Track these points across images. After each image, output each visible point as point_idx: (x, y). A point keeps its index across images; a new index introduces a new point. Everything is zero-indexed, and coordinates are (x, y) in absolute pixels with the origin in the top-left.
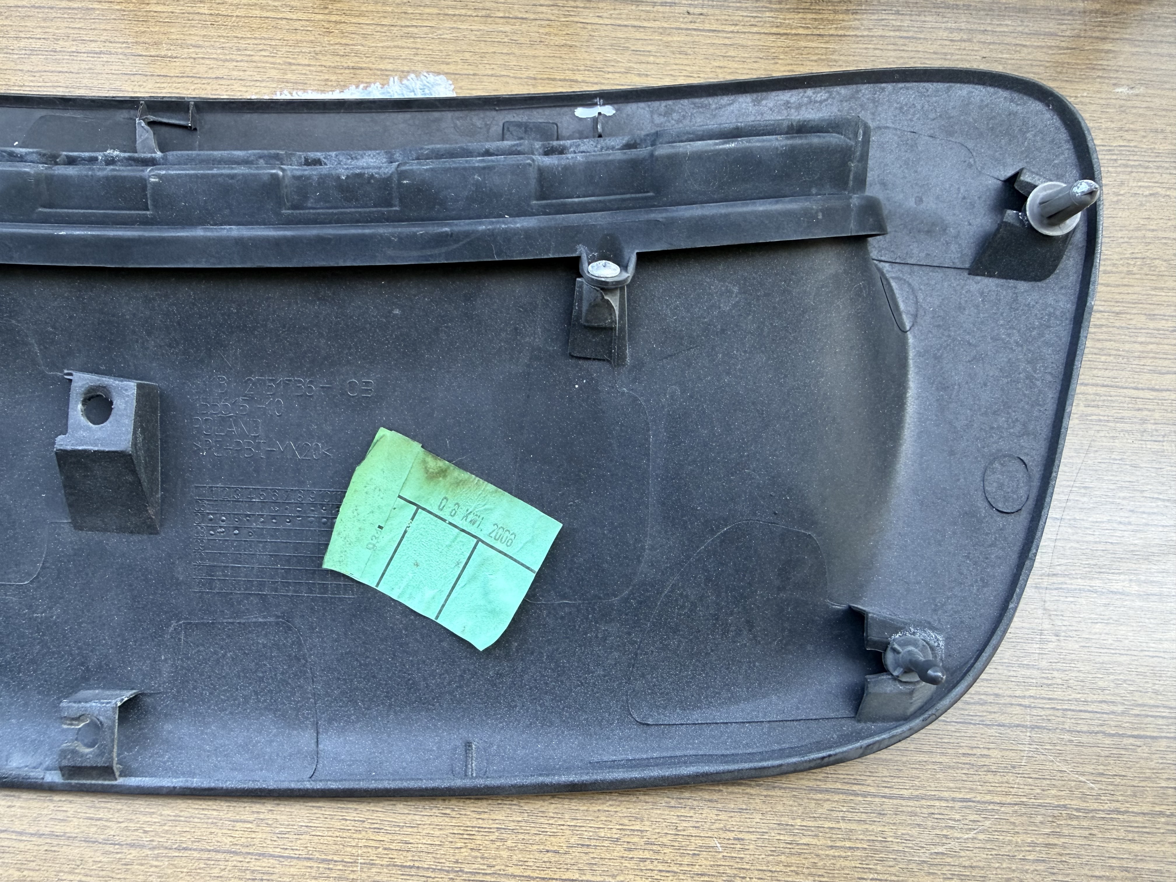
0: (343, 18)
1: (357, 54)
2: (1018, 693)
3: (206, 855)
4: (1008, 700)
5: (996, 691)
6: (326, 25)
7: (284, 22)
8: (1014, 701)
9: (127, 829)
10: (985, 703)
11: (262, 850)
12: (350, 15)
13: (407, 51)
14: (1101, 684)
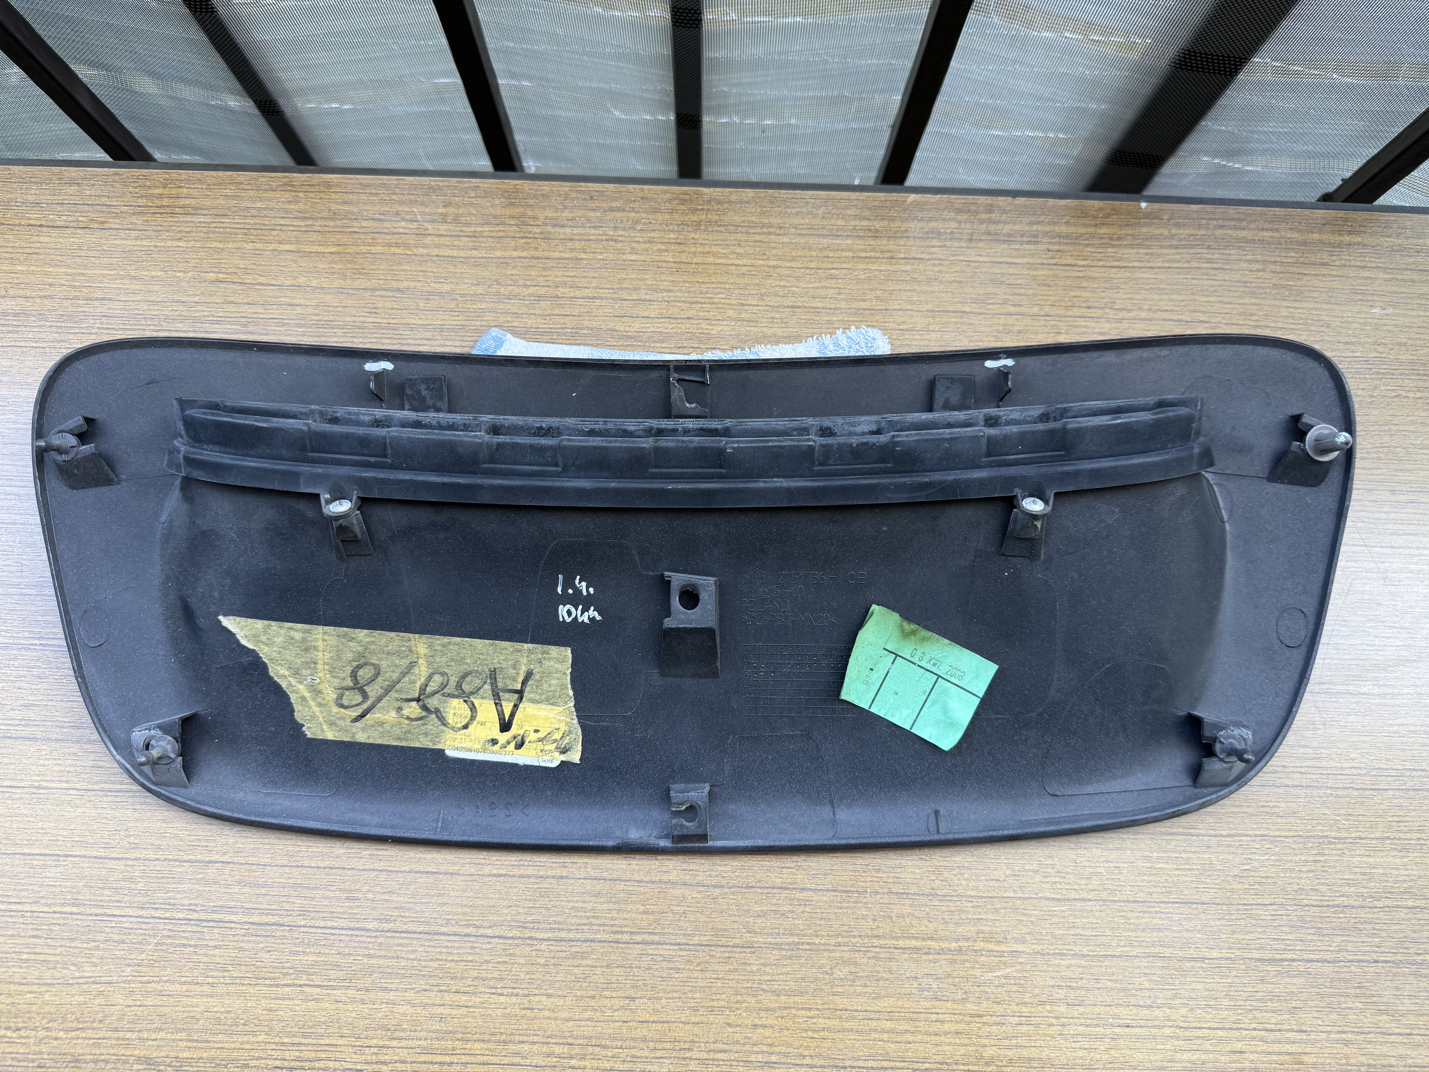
0: (779, 263)
1: (793, 294)
2: (1298, 764)
3: (766, 891)
4: (1291, 769)
5: (1284, 763)
6: (767, 270)
7: (733, 268)
8: (1295, 770)
9: (710, 876)
10: (1276, 772)
11: (802, 886)
12: (784, 260)
13: (832, 291)
14: (1352, 756)
